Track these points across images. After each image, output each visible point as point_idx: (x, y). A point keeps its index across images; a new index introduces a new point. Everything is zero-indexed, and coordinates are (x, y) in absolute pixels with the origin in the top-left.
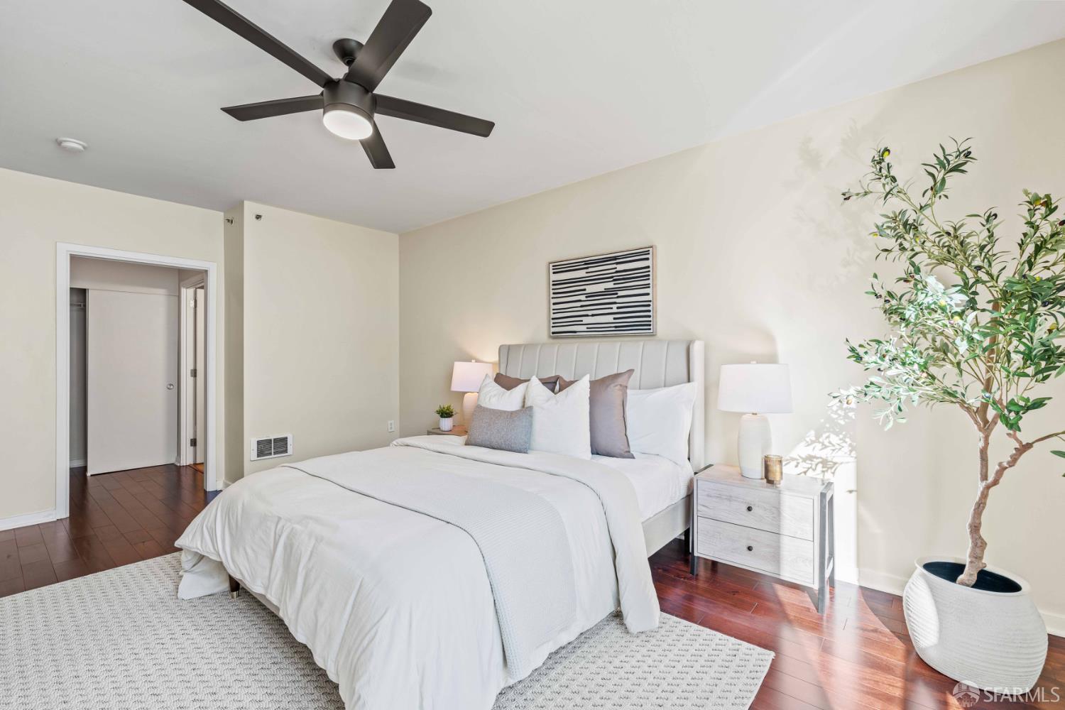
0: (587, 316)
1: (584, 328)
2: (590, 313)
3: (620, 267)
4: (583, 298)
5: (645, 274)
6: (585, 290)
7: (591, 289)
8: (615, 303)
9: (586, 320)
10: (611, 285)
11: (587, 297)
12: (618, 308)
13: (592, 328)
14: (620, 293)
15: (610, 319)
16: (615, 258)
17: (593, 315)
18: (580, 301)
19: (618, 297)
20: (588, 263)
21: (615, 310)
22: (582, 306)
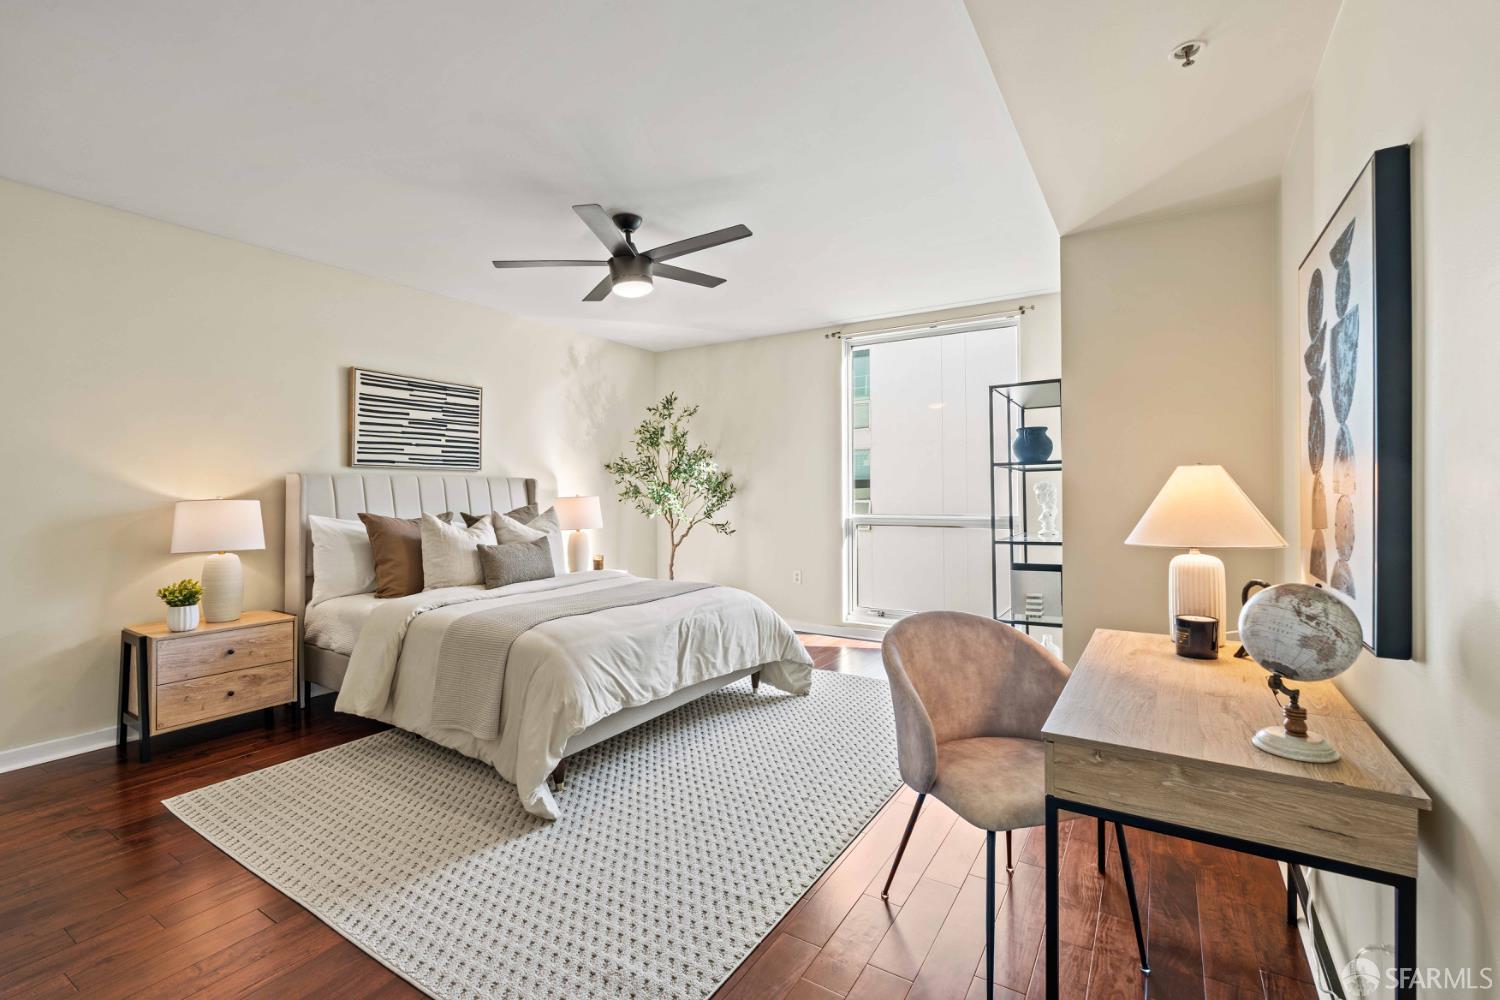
0: (410, 444)
1: (406, 458)
2: (414, 442)
3: (450, 399)
4: (405, 423)
5: (475, 412)
6: (408, 414)
7: (415, 414)
8: (444, 435)
9: (408, 449)
10: (439, 416)
11: (410, 423)
12: (447, 441)
13: (415, 459)
14: (450, 426)
15: (438, 451)
16: (445, 388)
17: (417, 445)
18: (401, 426)
19: (447, 430)
20: (412, 385)
21: (443, 443)
22: (403, 433)
